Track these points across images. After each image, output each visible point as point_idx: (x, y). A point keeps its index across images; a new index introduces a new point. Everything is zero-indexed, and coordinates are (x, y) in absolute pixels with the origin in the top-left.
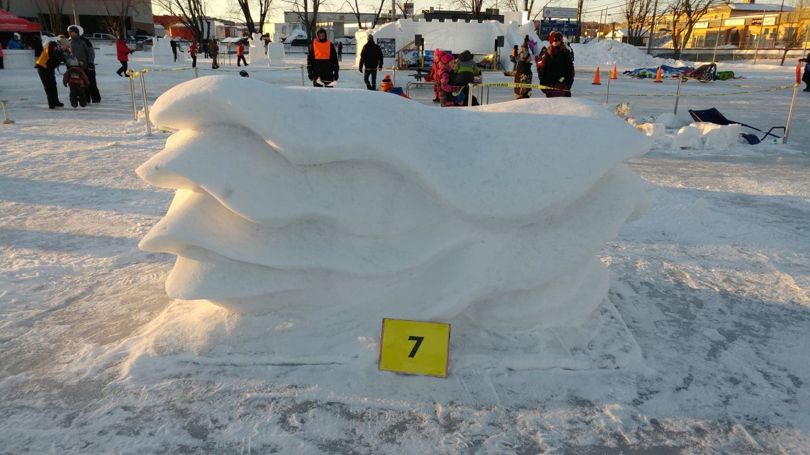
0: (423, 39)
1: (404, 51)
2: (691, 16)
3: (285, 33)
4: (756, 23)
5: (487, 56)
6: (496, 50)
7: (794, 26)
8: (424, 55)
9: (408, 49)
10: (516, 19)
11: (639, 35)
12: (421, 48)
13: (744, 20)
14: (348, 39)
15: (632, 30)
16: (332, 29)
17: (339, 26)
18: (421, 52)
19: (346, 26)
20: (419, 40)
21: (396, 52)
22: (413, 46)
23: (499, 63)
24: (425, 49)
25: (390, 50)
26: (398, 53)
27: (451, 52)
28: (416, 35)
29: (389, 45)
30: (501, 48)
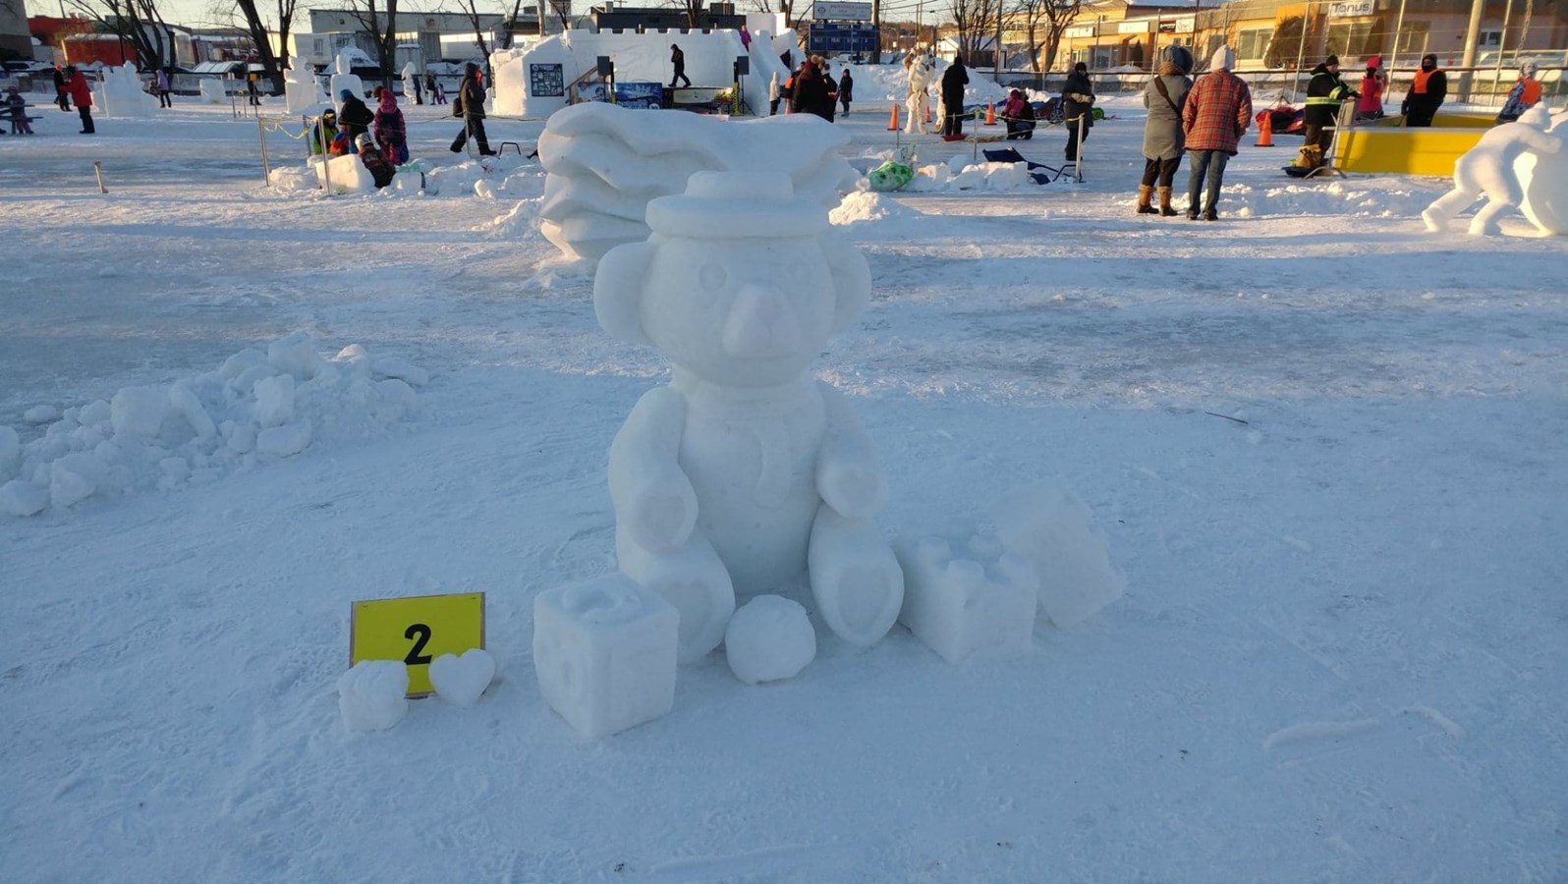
0: (612, 63)
1: (580, 85)
2: (1057, 18)
3: (322, 54)
4: (1165, 28)
5: (722, 91)
6: (736, 80)
7: (1221, 33)
8: (616, 90)
9: (586, 80)
10: (767, 27)
11: (978, 48)
12: (609, 79)
13: (1147, 24)
14: (451, 65)
15: (967, 41)
16: (417, 45)
17: (429, 40)
18: (610, 87)
19: (445, 39)
20: (605, 66)
21: (565, 87)
22: (595, 76)
23: (743, 102)
24: (616, 81)
25: (554, 84)
26: (569, 88)
27: (661, 84)
28: (599, 58)
29: (552, 74)
30: (744, 76)
